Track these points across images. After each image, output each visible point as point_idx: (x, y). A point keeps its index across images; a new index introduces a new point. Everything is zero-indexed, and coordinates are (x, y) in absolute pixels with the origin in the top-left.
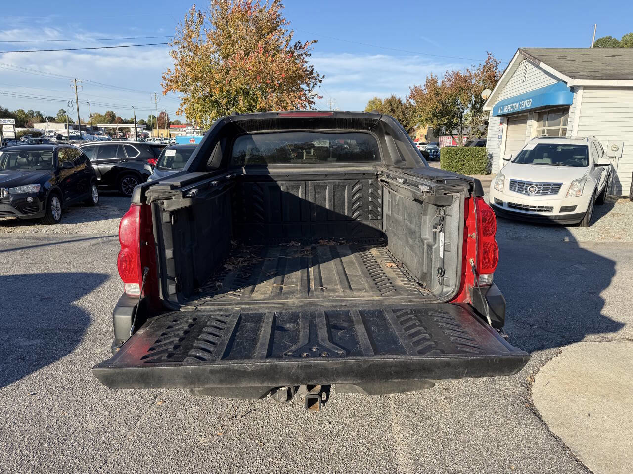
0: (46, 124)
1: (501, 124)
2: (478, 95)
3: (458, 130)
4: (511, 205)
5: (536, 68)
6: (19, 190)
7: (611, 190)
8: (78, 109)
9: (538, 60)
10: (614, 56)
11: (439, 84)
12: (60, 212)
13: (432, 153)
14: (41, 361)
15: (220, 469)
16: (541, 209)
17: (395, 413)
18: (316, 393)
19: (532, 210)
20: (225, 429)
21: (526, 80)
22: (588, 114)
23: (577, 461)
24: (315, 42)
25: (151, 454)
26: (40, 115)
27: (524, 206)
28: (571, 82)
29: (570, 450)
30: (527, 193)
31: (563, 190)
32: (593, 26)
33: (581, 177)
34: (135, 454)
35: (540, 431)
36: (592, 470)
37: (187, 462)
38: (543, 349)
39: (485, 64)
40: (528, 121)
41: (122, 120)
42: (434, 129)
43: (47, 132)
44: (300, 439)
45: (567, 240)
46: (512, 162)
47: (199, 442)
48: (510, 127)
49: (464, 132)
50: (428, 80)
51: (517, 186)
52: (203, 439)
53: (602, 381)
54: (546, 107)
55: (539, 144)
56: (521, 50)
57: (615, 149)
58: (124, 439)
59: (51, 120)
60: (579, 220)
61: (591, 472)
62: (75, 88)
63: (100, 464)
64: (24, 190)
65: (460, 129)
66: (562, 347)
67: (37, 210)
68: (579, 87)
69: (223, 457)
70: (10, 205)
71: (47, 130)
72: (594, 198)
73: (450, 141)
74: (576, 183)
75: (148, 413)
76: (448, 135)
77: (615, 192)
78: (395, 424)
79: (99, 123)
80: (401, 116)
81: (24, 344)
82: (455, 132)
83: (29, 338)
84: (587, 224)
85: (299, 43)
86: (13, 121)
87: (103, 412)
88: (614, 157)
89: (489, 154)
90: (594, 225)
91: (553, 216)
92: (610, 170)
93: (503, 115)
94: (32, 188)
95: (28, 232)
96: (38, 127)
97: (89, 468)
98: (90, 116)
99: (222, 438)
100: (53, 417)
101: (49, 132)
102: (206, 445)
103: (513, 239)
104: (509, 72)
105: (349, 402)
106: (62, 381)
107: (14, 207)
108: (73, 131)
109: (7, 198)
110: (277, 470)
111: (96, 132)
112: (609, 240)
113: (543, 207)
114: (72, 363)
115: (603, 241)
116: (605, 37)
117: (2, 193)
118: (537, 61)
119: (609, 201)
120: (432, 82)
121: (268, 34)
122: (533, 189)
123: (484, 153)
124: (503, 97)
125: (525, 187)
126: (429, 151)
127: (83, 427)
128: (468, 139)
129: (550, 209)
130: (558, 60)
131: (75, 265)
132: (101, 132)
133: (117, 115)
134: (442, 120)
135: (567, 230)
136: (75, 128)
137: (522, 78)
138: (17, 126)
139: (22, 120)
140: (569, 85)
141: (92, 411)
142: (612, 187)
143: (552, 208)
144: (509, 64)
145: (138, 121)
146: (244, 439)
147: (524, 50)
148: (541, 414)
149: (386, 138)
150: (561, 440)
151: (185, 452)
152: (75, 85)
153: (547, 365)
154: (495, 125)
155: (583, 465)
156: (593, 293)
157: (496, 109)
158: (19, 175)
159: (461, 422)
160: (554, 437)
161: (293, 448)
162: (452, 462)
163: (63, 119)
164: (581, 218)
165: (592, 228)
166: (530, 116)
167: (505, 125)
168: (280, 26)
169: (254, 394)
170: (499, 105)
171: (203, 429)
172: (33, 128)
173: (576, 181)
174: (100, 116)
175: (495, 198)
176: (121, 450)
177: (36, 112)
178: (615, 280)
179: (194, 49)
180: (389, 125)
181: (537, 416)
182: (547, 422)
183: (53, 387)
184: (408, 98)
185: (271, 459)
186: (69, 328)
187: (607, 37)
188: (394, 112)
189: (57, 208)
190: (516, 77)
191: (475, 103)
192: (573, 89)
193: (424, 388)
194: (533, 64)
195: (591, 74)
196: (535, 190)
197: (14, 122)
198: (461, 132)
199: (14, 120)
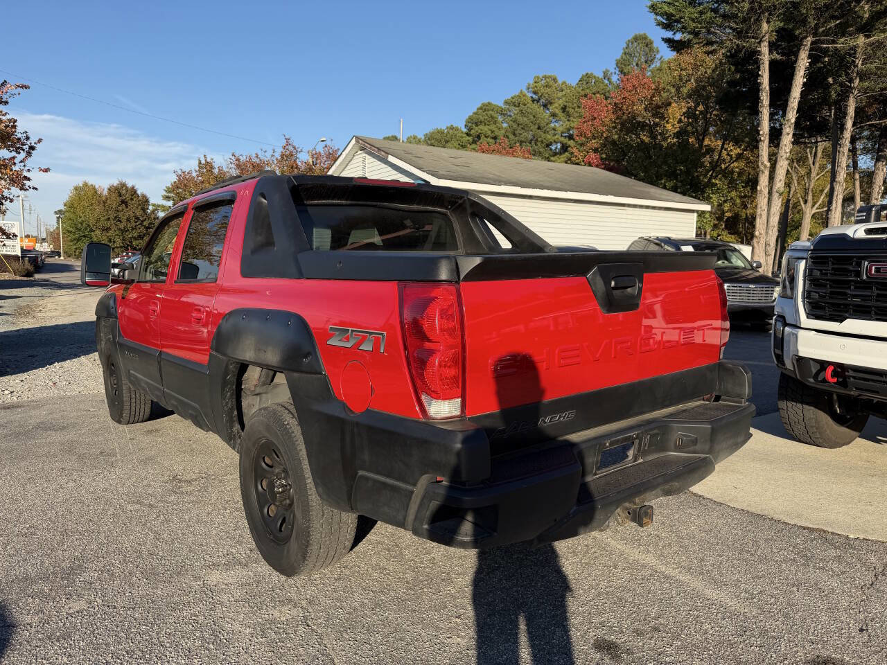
9: (384, 152)
39: (282, 150)
50: (200, 163)
56: (358, 138)
61: (795, 525)
80: (139, 213)
120: (207, 167)
147: (364, 139)
148: (707, 497)
150: (747, 511)
155: (785, 523)
181: (709, 499)
182: (721, 502)
188: (126, 206)
194: (375, 157)
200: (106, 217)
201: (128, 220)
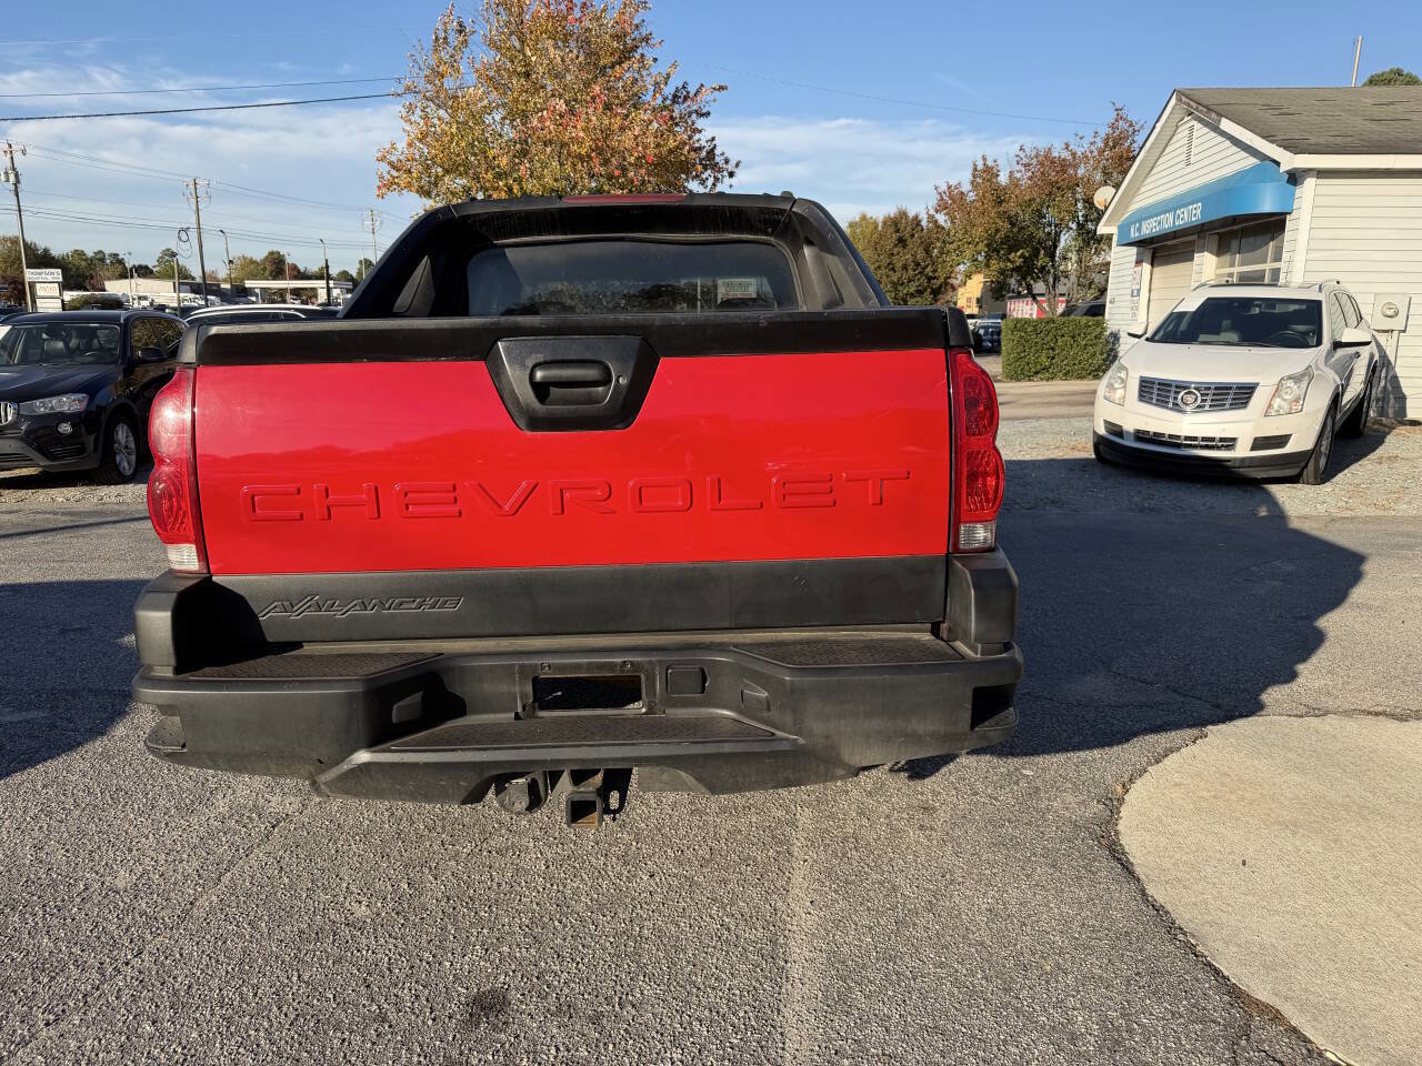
0: (133, 281)
1: (1139, 262)
2: (1089, 202)
3: (1046, 281)
4: (1141, 436)
5: (1213, 134)
6: (41, 407)
7: (1383, 407)
8: (201, 247)
9: (1216, 113)
10: (1392, 104)
11: (1003, 179)
12: (133, 458)
13: (990, 337)
14: (37, 752)
15: (389, 969)
16: (1209, 443)
17: (802, 856)
18: (591, 789)
19: (1190, 446)
20: (416, 889)
21: (1192, 161)
22: (1330, 234)
23: (1197, 956)
24: (722, 88)
25: (242, 936)
26: (121, 262)
27: (1170, 436)
28: (1290, 161)
29: (1185, 934)
30: (1177, 408)
31: (1258, 399)
32: (1355, 43)
33: (1300, 369)
34: (208, 937)
35: (1123, 894)
36: (1226, 973)
37: (318, 953)
38: (1166, 731)
39: (1109, 131)
40: (1196, 255)
41: (299, 270)
42: (992, 282)
43: (134, 299)
44: (579, 908)
45: (1263, 512)
46: (1147, 339)
47: (352, 914)
48: (1158, 270)
49: (1061, 289)
50: (975, 170)
51: (1156, 391)
52: (363, 908)
53: (1288, 795)
54: (1235, 220)
55: (1208, 299)
56: (1180, 93)
57: (1390, 312)
58: (189, 906)
59: (144, 272)
60: (1296, 469)
61: (1224, 977)
62: (194, 201)
63: (126, 955)
64: (52, 408)
65: (1051, 280)
66: (1210, 727)
67: (82, 450)
68: (1307, 172)
69: (401, 945)
70: (21, 439)
71: (134, 294)
72: (1334, 418)
73: (1031, 309)
74: (1290, 383)
75: (252, 856)
76: (1025, 296)
77: (1391, 412)
78: (797, 879)
79: (249, 279)
80: (920, 255)
81: (9, 718)
82: (1039, 287)
83: (20, 708)
84: (1315, 478)
85: (684, 87)
86: (57, 274)
87: (153, 854)
88: (1387, 331)
89: (1112, 333)
90: (1334, 480)
91: (1235, 459)
92: (1376, 358)
93: (1140, 242)
94: (69, 403)
95: (61, 500)
96: (115, 288)
97: (101, 964)
98: (227, 262)
99: (405, 906)
100: (41, 862)
101: (140, 298)
102: (369, 920)
103: (1142, 510)
104: (1153, 144)
105: (703, 834)
106: (75, 791)
107: (30, 445)
108: (192, 296)
109: (14, 425)
110: (514, 972)
111: (241, 299)
112: (1363, 511)
113: (1213, 439)
114: (106, 756)
115: (1348, 514)
116: (1388, 70)
117: (3, 414)
118: (1214, 115)
119: (1375, 431)
120: (986, 174)
121: (613, 67)
122: (1190, 399)
123: (1099, 330)
124: (1140, 202)
125: (1172, 395)
126: (982, 332)
127: (103, 883)
128: (1068, 302)
129: (1229, 443)
130: (1261, 113)
131: (150, 564)
132: (254, 299)
133: (289, 260)
134: (1009, 260)
135: (1267, 493)
136: (196, 289)
137: (1183, 157)
138: (66, 285)
139: (78, 273)
140: (1283, 169)
141: (130, 850)
142: (1384, 399)
143: (1234, 440)
144: (1154, 127)
145: (334, 271)
146: (454, 909)
147: (1187, 92)
148: (1132, 860)
149: (807, 251)
150: (1167, 913)
151: (317, 933)
152: (193, 192)
153: (1166, 761)
154: (1124, 266)
155: (1210, 965)
156: (1303, 618)
157: (1124, 229)
158: (40, 374)
159: (948, 876)
160: (1153, 906)
161: (560, 927)
162: (912, 956)
163: (169, 269)
164: (1303, 464)
165: (1327, 487)
166: (1202, 241)
167: (1146, 267)
168: (640, 51)
169: (451, 791)
170: (1133, 220)
171: (368, 891)
172: (104, 290)
173: (1290, 378)
174: (252, 262)
175: (1106, 422)
176: (178, 929)
177: (111, 255)
178: (1358, 593)
179: (451, 101)
180: (812, 220)
181: (1122, 864)
182: (1142, 877)
183: (53, 805)
184: (932, 212)
185: (506, 949)
186: (109, 688)
187: (1391, 71)
188: (904, 247)
189: (126, 447)
190: (1170, 156)
191: (1086, 221)
192: (1294, 178)
193: (834, 778)
194: (1207, 124)
195: (1337, 142)
196: (1196, 400)
197: (60, 276)
198: (1054, 288)
199: (60, 271)
200: (877, 264)
201: (905, 267)
